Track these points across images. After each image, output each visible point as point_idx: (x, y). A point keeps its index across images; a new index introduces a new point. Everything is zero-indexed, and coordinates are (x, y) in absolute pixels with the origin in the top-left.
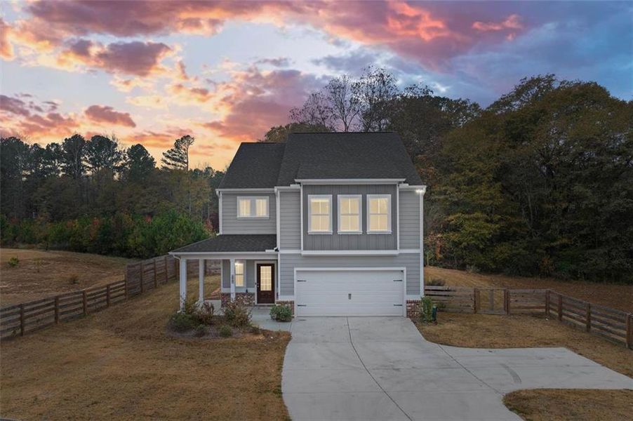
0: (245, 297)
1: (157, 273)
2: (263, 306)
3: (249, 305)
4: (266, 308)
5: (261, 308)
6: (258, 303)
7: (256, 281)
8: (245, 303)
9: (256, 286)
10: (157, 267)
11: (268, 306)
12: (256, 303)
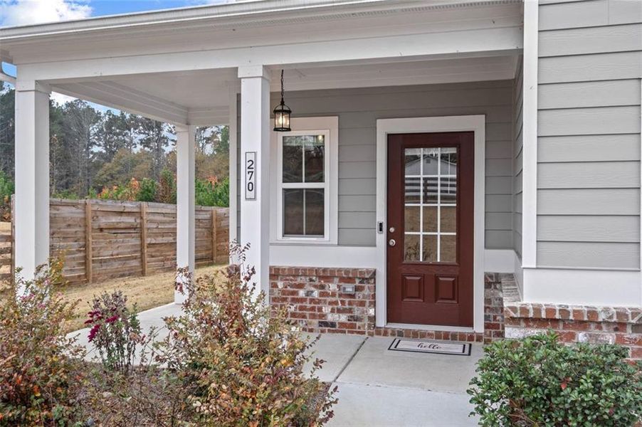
0: (332, 287)
1: (148, 241)
2: (416, 335)
3: (349, 327)
4: (426, 344)
5: (405, 344)
6: (389, 320)
7: (381, 216)
8: (330, 318)
9: (381, 238)
10: (147, 225)
11: (446, 337)
12: (381, 322)
